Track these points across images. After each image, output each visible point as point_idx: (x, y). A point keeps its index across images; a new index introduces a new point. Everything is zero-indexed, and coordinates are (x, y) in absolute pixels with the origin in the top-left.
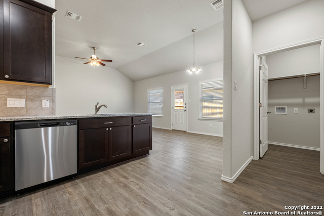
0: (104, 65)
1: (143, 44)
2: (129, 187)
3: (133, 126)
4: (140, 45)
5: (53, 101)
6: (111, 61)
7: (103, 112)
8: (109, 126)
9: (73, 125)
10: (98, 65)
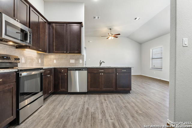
0: (117, 37)
1: (138, 18)
2: (103, 104)
3: (116, 74)
4: (137, 19)
5: (83, 60)
6: (119, 34)
7: (103, 65)
8: (102, 72)
9: (86, 70)
10: (113, 38)
